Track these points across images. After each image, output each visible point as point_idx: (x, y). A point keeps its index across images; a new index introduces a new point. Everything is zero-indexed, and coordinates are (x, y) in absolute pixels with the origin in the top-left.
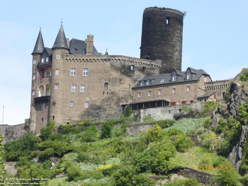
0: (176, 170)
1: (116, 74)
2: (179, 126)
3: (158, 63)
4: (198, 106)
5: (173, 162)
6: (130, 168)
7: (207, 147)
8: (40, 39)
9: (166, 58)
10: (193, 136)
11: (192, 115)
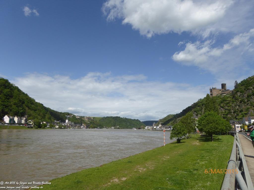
0: (228, 100)
1: (219, 91)
2: (227, 96)
3: (224, 89)
4: (229, 93)
5: (227, 100)
6: (222, 101)
7: (231, 98)
8: (210, 88)
9: (225, 88)
10: (229, 97)
11: (228, 94)
